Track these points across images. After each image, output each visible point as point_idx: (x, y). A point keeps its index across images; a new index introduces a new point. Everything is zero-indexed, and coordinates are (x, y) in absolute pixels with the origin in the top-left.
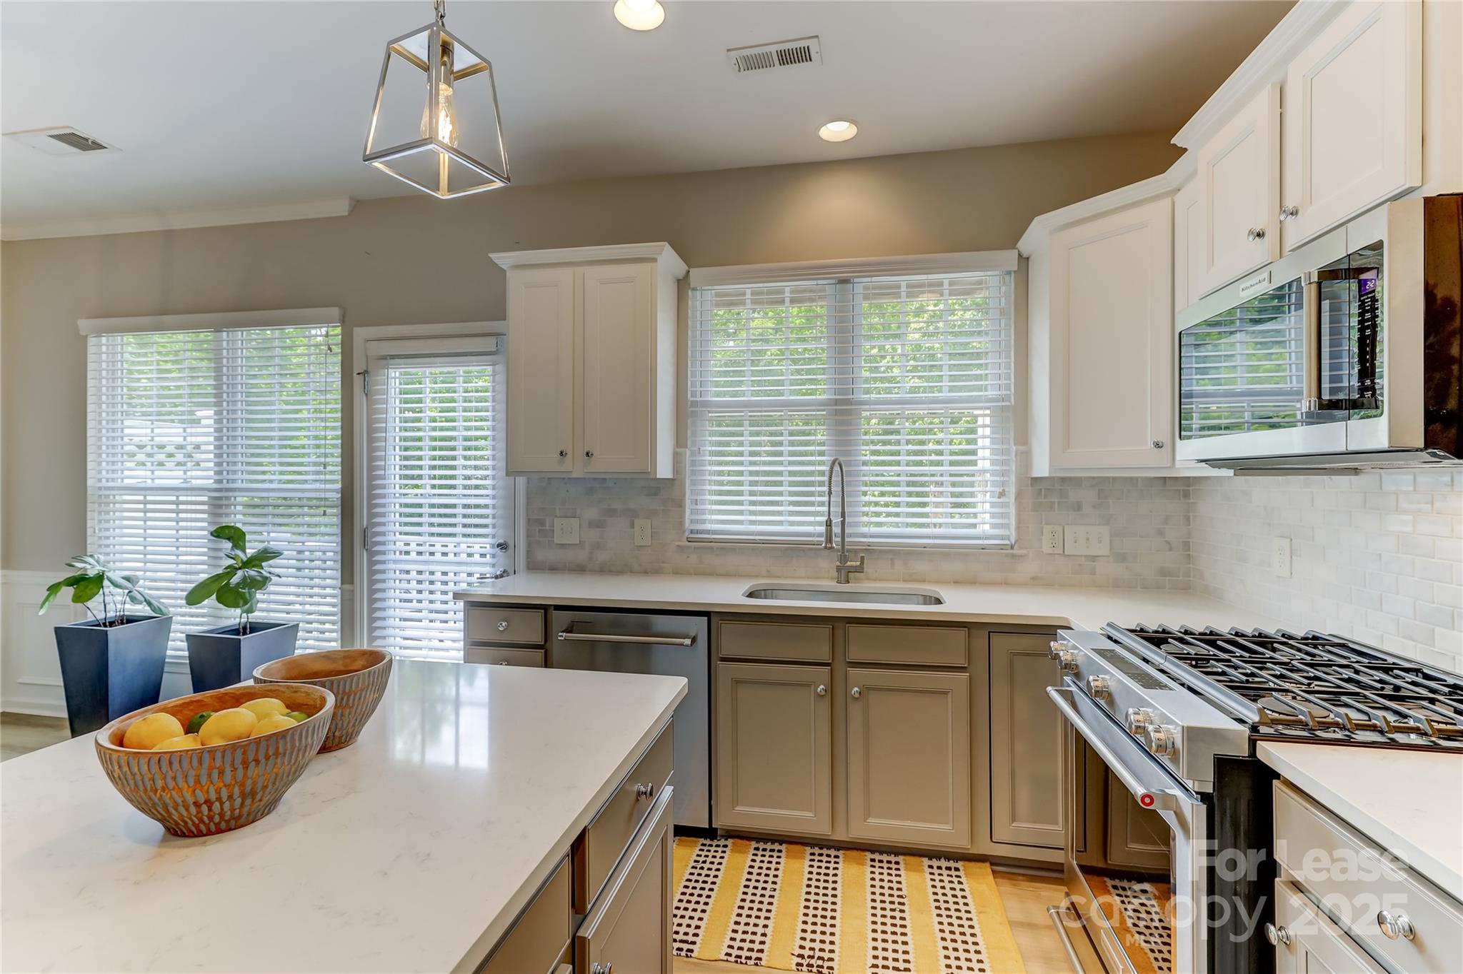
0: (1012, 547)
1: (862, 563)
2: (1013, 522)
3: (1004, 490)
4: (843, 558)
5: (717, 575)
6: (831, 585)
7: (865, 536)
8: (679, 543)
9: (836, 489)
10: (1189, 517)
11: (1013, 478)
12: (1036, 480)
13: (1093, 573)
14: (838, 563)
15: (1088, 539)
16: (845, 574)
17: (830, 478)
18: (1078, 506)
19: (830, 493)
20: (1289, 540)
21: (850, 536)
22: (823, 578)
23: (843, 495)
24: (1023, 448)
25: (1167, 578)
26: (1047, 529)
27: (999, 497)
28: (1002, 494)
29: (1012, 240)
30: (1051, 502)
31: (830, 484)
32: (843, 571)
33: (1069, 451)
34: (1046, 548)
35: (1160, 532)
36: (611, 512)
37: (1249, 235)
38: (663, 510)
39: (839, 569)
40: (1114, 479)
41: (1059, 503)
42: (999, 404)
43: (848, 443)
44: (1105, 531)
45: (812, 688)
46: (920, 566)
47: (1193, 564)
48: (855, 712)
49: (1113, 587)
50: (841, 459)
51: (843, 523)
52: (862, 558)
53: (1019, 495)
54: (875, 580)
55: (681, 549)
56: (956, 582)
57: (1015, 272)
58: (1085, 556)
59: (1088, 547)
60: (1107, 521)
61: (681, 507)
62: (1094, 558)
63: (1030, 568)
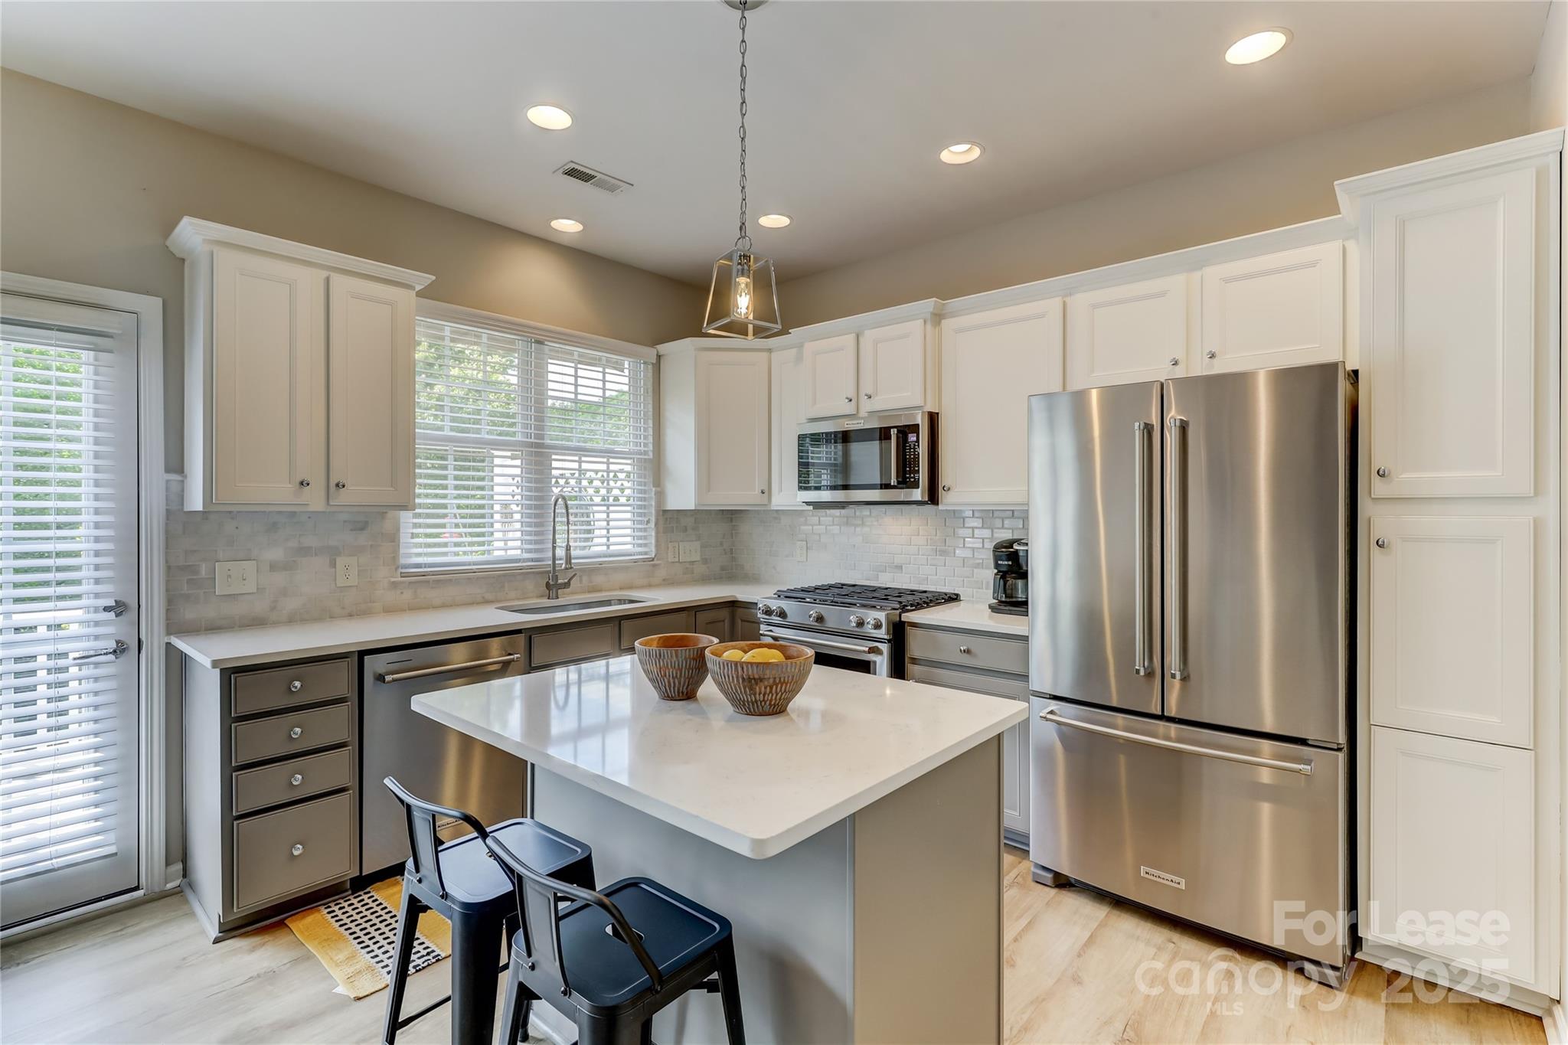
0: (653, 560)
2: (653, 542)
3: (649, 519)
5: (433, 608)
8: (393, 580)
10: (734, 534)
11: (652, 511)
12: (665, 511)
13: (693, 573)
15: (690, 550)
16: (555, 591)
18: (685, 530)
22: (532, 597)
24: (658, 489)
26: (670, 545)
27: (646, 525)
28: (648, 522)
30: (673, 527)
32: (554, 589)
33: (710, 493)
34: (670, 558)
35: (722, 543)
36: (304, 551)
38: (371, 546)
41: (677, 527)
42: (639, 457)
44: (697, 544)
46: (599, 579)
47: (735, 562)
49: (702, 582)
53: (657, 522)
55: (394, 585)
57: (653, 363)
58: (690, 562)
59: (690, 556)
60: (699, 538)
61: (393, 541)
62: (692, 563)
63: (662, 573)
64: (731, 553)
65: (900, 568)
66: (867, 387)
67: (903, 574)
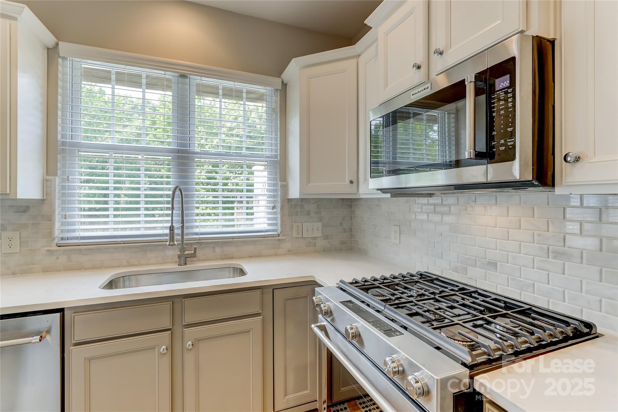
0: (279, 235)
1: (195, 251)
2: (279, 222)
3: (275, 205)
4: (183, 249)
5: (85, 269)
6: (174, 267)
7: (197, 234)
8: (49, 248)
9: (177, 205)
10: (352, 216)
11: (279, 199)
12: (290, 200)
13: (315, 246)
14: (179, 253)
15: (313, 229)
16: (184, 259)
17: (173, 198)
18: (309, 213)
19: (173, 208)
20: (399, 227)
21: (188, 234)
22: (170, 263)
23: (183, 209)
24: (284, 183)
25: (344, 245)
26: (294, 225)
27: (273, 209)
28: (274, 208)
29: (279, 72)
30: (297, 211)
31: (173, 203)
32: (182, 258)
33: (309, 184)
34: (295, 235)
35: (341, 224)
37: (413, 68)
38: (32, 223)
39: (179, 257)
40: (324, 199)
41: (300, 211)
42: (273, 159)
43: (186, 177)
44: (320, 224)
45: (157, 349)
46: (230, 250)
47: (353, 238)
48: (189, 358)
49: (323, 252)
50: (181, 187)
51: (182, 227)
52: (195, 249)
53: (282, 208)
54: (204, 260)
55: (51, 252)
56: (250, 257)
57: (280, 90)
58: (312, 237)
59: (313, 233)
60: (320, 220)
61: (50, 220)
62: (315, 238)
63: (287, 245)
64: (351, 232)
65: (493, 265)
66: (438, 43)
67: (498, 273)
